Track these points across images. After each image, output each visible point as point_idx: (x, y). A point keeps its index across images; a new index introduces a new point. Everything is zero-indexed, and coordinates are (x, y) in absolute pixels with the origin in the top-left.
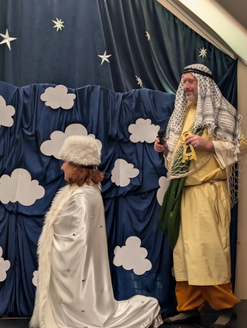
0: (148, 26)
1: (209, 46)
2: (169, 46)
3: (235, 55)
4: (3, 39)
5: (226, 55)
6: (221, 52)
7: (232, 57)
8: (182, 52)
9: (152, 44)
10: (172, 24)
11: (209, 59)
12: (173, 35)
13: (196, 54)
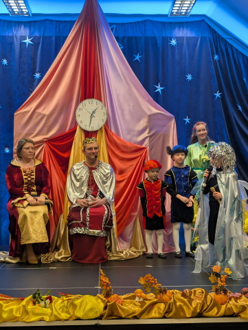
0: (244, 74)
4: (157, 89)
9: (247, 85)
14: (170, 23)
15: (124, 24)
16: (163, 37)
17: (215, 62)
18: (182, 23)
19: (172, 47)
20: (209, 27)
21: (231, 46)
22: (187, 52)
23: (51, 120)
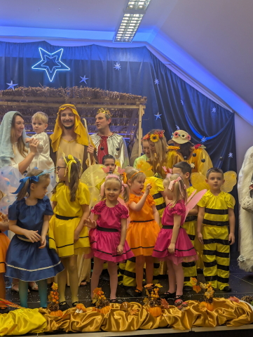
0: (182, 97)
1: (217, 106)
2: (194, 107)
3: (233, 110)
5: (228, 111)
6: (225, 109)
7: (231, 111)
8: (202, 111)
9: (184, 107)
10: (196, 95)
11: (218, 114)
12: (196, 101)
13: (210, 111)
14: (114, 48)
15: (72, 47)
16: (108, 61)
17: (155, 85)
18: (126, 48)
19: (117, 70)
20: (151, 53)
21: (171, 71)
22: (130, 75)
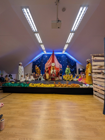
7: (76, 62)
14: (62, 55)
17: (67, 59)
20: (66, 55)
22: (63, 58)
23: (49, 65)
